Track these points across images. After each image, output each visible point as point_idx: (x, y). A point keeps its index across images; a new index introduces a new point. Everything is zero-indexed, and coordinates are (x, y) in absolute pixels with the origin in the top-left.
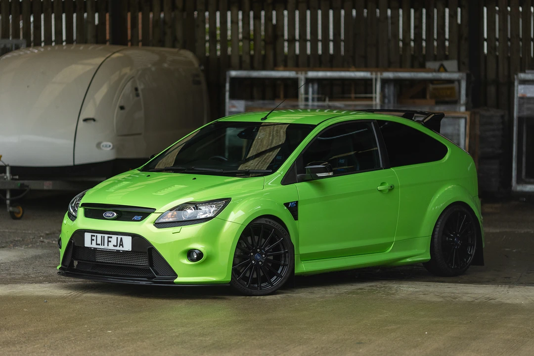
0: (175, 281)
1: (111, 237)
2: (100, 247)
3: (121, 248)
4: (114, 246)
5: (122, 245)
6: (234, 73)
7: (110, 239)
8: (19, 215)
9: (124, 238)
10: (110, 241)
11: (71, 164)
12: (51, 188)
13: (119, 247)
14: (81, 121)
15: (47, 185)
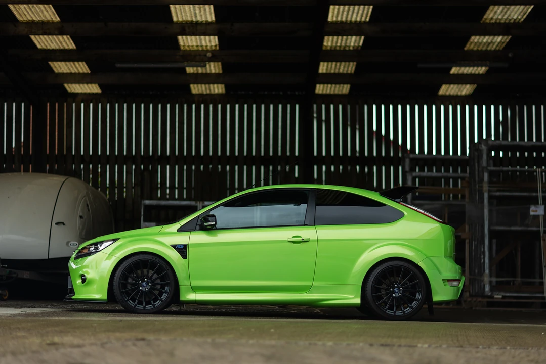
0: (73, 297)
6: (147, 202)
8: (6, 298)
11: (46, 258)
12: (28, 277)
14: (54, 224)
15: (26, 275)
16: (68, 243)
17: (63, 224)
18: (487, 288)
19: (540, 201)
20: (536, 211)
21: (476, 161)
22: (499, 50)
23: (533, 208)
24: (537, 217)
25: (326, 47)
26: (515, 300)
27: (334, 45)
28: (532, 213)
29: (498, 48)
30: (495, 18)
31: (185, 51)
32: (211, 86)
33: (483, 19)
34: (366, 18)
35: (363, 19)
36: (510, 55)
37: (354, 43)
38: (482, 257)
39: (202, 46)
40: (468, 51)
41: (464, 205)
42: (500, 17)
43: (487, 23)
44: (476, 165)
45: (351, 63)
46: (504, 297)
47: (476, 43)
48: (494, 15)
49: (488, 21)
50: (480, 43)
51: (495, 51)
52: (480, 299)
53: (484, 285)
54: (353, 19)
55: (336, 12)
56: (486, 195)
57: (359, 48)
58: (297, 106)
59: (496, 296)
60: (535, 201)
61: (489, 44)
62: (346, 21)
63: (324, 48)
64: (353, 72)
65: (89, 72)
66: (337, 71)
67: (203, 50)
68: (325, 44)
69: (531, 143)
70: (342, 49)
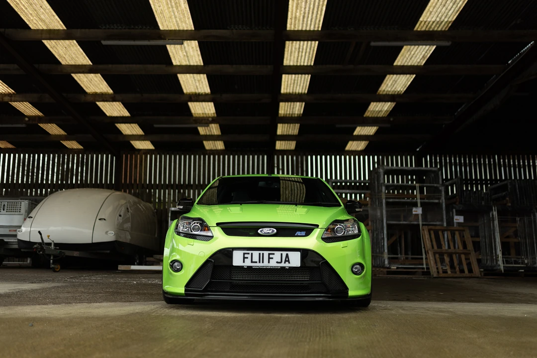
1: (274, 254)
2: (258, 264)
3: (287, 265)
4: (277, 262)
5: (289, 261)
7: (271, 256)
8: (58, 270)
9: (290, 254)
10: (272, 258)
11: (91, 242)
12: (78, 255)
13: (285, 263)
14: (97, 219)
15: (76, 254)
16: (107, 233)
17: (105, 220)
18: (386, 262)
19: (419, 205)
20: (416, 211)
21: (376, 179)
22: (384, 117)
23: (414, 209)
24: (417, 215)
25: (281, 114)
26: (405, 270)
27: (286, 113)
28: (414, 213)
29: (384, 116)
30: (386, 90)
31: (196, 117)
32: (216, 142)
33: (379, 91)
34: (305, 90)
35: (303, 92)
36: (392, 119)
37: (298, 111)
38: (382, 241)
39: (206, 114)
40: (366, 117)
41: (367, 211)
42: (389, 90)
43: (381, 95)
44: (376, 183)
45: (297, 125)
46: (397, 268)
47: (371, 111)
48: (386, 88)
49: (381, 93)
50: (374, 111)
51: (382, 117)
52: (382, 269)
53: (384, 260)
54: (297, 92)
55: (286, 85)
56: (384, 201)
57: (301, 115)
58: (266, 157)
59: (392, 268)
60: (415, 205)
61: (380, 112)
62: (293, 92)
63: (280, 116)
64: (297, 133)
65: (143, 134)
66: (288, 133)
67: (207, 117)
68: (280, 112)
69: (411, 168)
70: (290, 116)
